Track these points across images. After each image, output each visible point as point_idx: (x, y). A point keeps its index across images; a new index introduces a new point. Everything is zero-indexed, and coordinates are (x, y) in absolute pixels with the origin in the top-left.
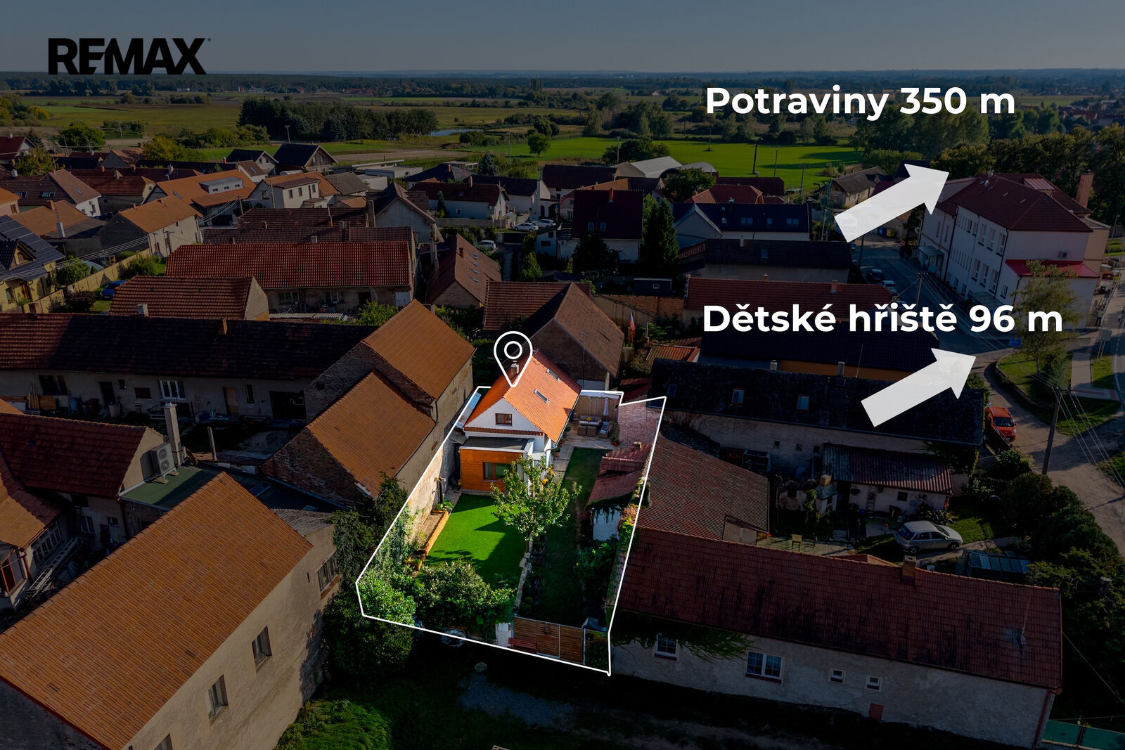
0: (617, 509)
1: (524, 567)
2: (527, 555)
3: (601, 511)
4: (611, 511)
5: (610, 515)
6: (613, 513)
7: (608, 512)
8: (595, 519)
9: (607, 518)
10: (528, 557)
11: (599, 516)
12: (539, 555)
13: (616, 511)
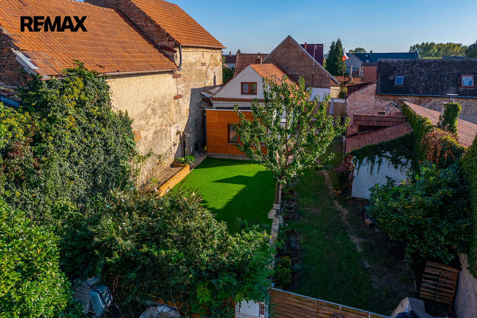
0: (386, 156)
1: (274, 218)
2: (277, 206)
3: (365, 160)
4: (377, 159)
5: (376, 165)
6: (380, 162)
7: (373, 162)
8: (355, 171)
9: (372, 168)
10: (279, 208)
11: (362, 166)
12: (292, 208)
13: (384, 159)
